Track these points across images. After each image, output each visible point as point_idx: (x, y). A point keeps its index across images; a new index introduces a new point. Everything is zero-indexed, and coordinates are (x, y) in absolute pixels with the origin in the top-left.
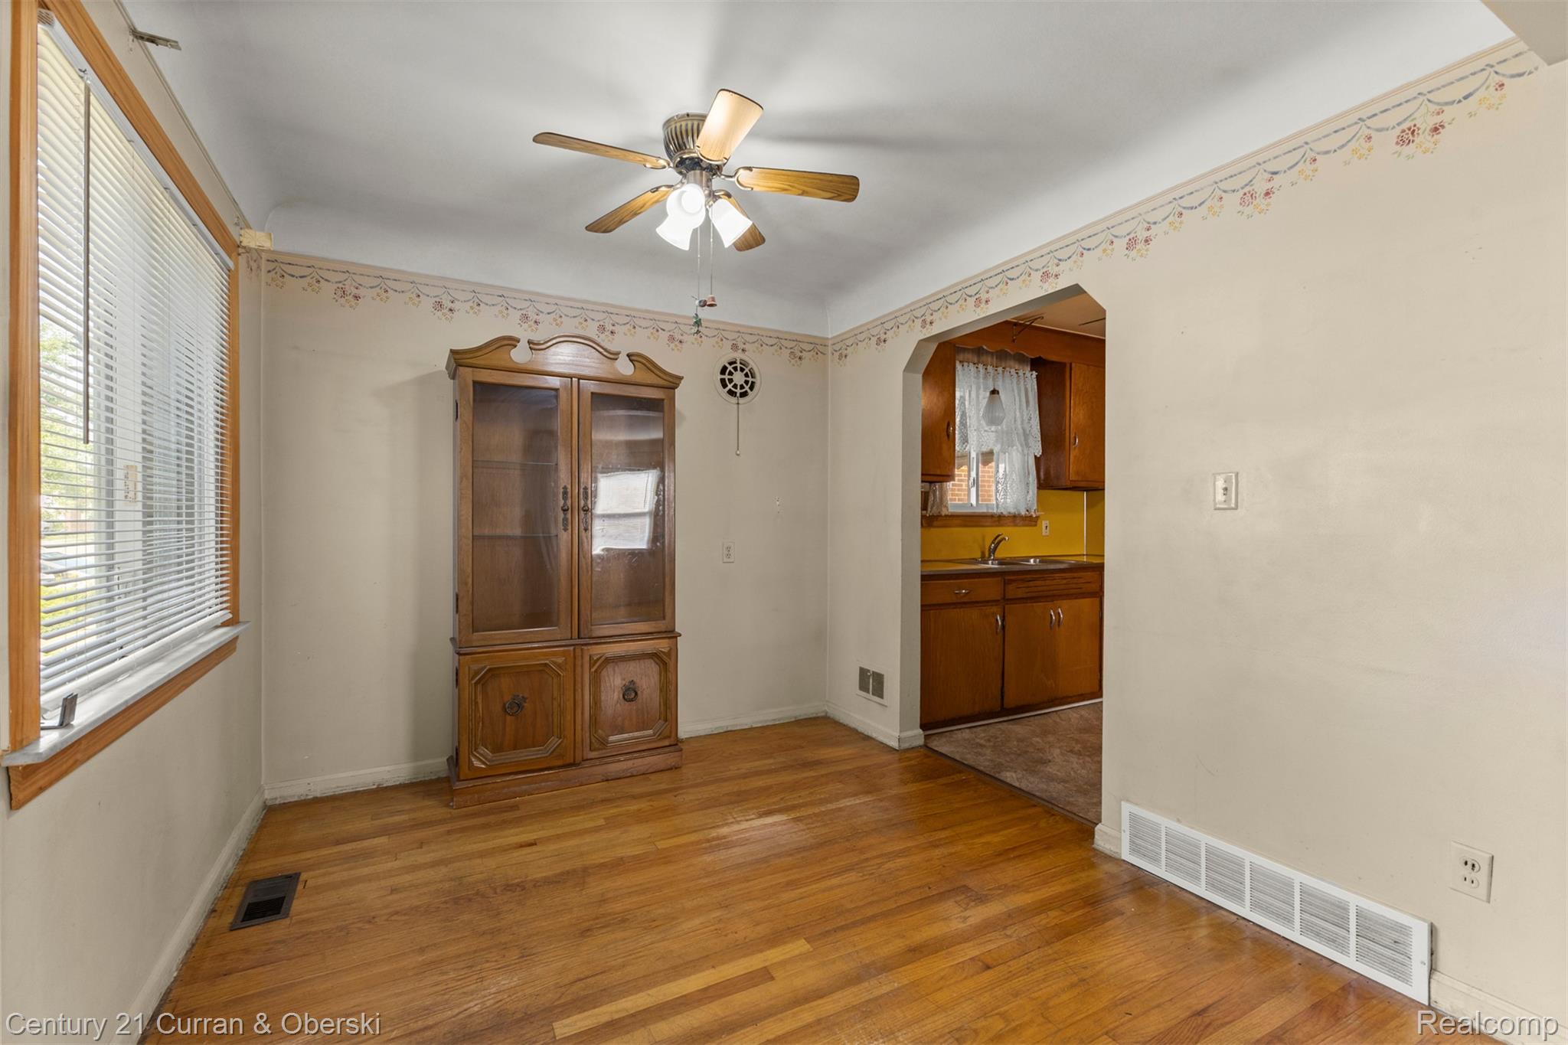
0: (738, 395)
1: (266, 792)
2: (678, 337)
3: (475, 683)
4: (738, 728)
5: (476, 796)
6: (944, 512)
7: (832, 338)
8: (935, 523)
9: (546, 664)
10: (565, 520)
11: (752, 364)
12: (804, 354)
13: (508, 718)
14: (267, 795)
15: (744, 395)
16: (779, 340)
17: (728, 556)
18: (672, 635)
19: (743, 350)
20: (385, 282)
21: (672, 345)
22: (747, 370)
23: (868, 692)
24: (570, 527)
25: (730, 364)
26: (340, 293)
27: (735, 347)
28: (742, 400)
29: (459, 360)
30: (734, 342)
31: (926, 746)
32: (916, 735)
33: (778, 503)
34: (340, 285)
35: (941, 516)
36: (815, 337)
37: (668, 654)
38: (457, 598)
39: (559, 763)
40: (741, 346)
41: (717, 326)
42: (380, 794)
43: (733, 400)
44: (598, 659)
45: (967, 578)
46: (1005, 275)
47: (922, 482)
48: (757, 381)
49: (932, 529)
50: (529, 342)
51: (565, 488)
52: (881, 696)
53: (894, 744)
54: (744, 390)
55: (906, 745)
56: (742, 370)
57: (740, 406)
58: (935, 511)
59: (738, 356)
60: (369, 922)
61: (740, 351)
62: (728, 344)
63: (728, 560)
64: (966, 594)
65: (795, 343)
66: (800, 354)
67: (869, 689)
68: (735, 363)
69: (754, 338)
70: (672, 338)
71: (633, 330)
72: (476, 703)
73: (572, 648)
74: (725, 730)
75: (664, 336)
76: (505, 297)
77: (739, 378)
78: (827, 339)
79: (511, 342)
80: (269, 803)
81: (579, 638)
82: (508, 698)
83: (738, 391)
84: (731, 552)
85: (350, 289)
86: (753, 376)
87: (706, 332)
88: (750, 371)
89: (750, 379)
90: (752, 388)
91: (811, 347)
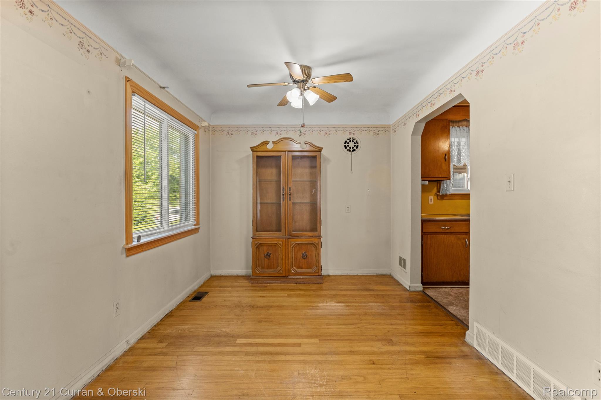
0: (351, 151)
1: (212, 272)
2: (328, 132)
3: (256, 247)
4: (352, 274)
5: (257, 281)
6: (448, 193)
7: (392, 125)
8: (445, 198)
9: (276, 243)
10: (283, 198)
11: (357, 139)
12: (380, 132)
13: (266, 259)
14: (212, 273)
15: (354, 150)
16: (368, 128)
17: (348, 210)
18: (320, 237)
19: (353, 134)
20: (239, 129)
21: (326, 136)
22: (355, 141)
23: (401, 266)
24: (285, 200)
25: (348, 140)
26: (228, 134)
27: (350, 133)
28: (353, 153)
29: (253, 149)
30: (350, 131)
31: (423, 291)
32: (419, 286)
33: (369, 190)
34: (228, 132)
35: (447, 195)
36: (385, 125)
37: (318, 244)
38: (252, 221)
39: (281, 275)
40: (353, 132)
41: (343, 126)
42: (237, 277)
43: (350, 153)
44: (293, 243)
45: (448, 222)
46: (438, 93)
47: (422, 180)
48: (359, 145)
49: (444, 201)
50: (273, 142)
51: (283, 187)
52: (405, 269)
53: (408, 288)
54: (354, 149)
55: (414, 289)
56: (353, 141)
57: (352, 155)
58: (444, 193)
59: (352, 136)
60: (215, 306)
61: (352, 134)
62: (347, 133)
63: (348, 212)
64: (448, 229)
65: (375, 129)
66: (378, 132)
67: (402, 265)
68: (350, 139)
69: (358, 129)
70: (326, 133)
71: (312, 132)
72: (257, 253)
73: (285, 239)
74: (347, 274)
75: (323, 133)
76: (271, 128)
77: (351, 144)
78: (390, 125)
79: (266, 143)
80: (212, 275)
81: (288, 236)
82: (266, 253)
83: (351, 149)
84: (349, 209)
85: (230, 133)
86: (357, 143)
87: (338, 129)
88: (356, 141)
89: (356, 145)
90: (357, 147)
91: (383, 129)
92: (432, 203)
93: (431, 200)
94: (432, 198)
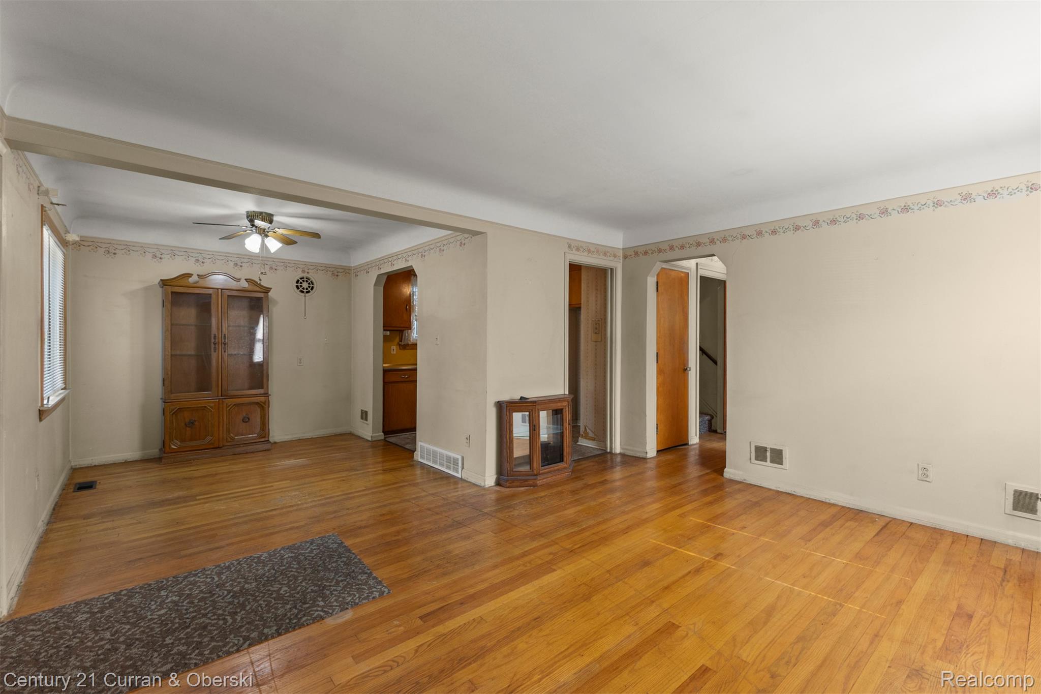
1: (72, 463)
2: (275, 267)
3: (172, 414)
4: (305, 438)
5: (172, 460)
6: (410, 343)
7: (353, 267)
8: (408, 348)
9: (205, 407)
10: (215, 348)
11: (312, 279)
12: (339, 274)
13: (188, 429)
14: (73, 464)
15: (308, 292)
16: (327, 268)
17: (300, 363)
18: (266, 395)
19: (308, 273)
20: (128, 247)
21: (272, 271)
22: (309, 281)
23: (363, 420)
24: (217, 351)
25: (301, 279)
26: (107, 252)
27: (303, 271)
28: (307, 295)
29: (164, 283)
30: (303, 269)
31: (385, 440)
32: (380, 435)
34: (107, 249)
35: (408, 344)
36: (345, 266)
37: (264, 403)
38: (164, 380)
39: (212, 447)
40: (307, 271)
41: (294, 262)
42: (126, 463)
43: (303, 294)
44: (230, 405)
48: (315, 286)
49: (406, 351)
50: (198, 275)
51: (215, 335)
52: (367, 420)
53: (370, 439)
54: (308, 290)
55: (374, 439)
56: (307, 281)
57: (306, 297)
58: (406, 343)
59: (305, 275)
61: (306, 273)
62: (300, 271)
63: (301, 365)
64: (407, 377)
65: (334, 269)
66: (337, 274)
67: (363, 418)
68: (304, 278)
69: (313, 267)
70: (271, 268)
71: (252, 265)
72: (173, 423)
73: (218, 400)
74: (298, 438)
75: (267, 267)
76: (187, 252)
77: (305, 285)
78: (351, 267)
80: (73, 467)
81: (222, 396)
82: (187, 420)
83: (305, 291)
84: (302, 361)
85: (112, 250)
86: (312, 284)
87: (289, 265)
88: (311, 282)
89: (311, 285)
90: (312, 289)
91: (343, 270)
92: (395, 353)
93: (393, 350)
94: (395, 347)
